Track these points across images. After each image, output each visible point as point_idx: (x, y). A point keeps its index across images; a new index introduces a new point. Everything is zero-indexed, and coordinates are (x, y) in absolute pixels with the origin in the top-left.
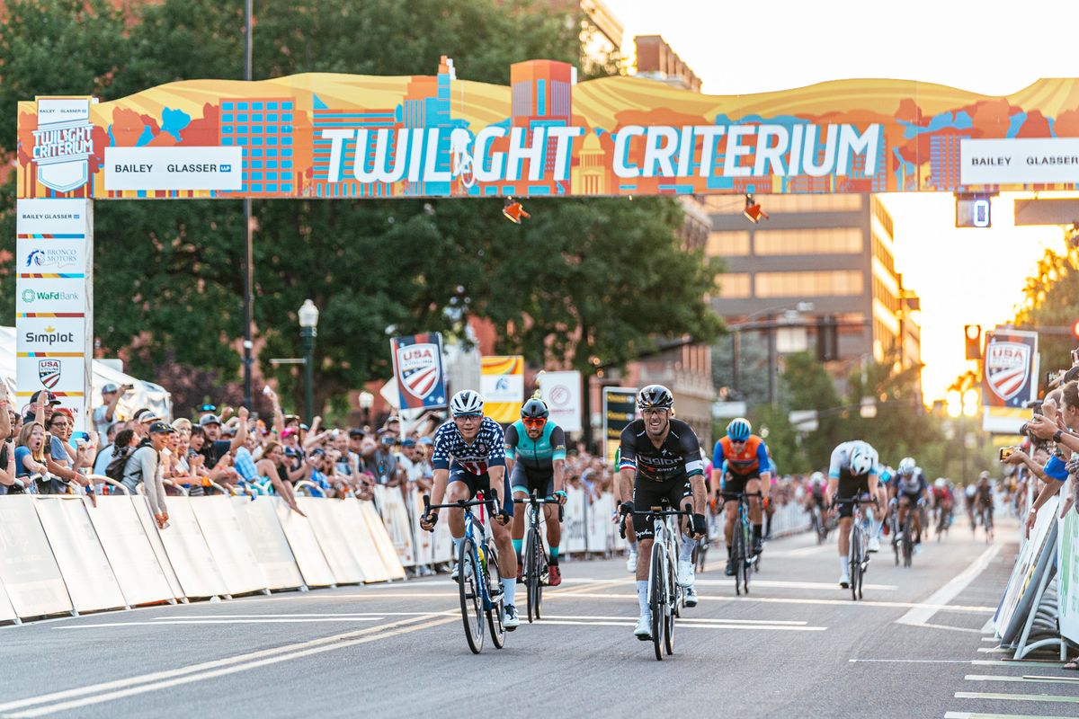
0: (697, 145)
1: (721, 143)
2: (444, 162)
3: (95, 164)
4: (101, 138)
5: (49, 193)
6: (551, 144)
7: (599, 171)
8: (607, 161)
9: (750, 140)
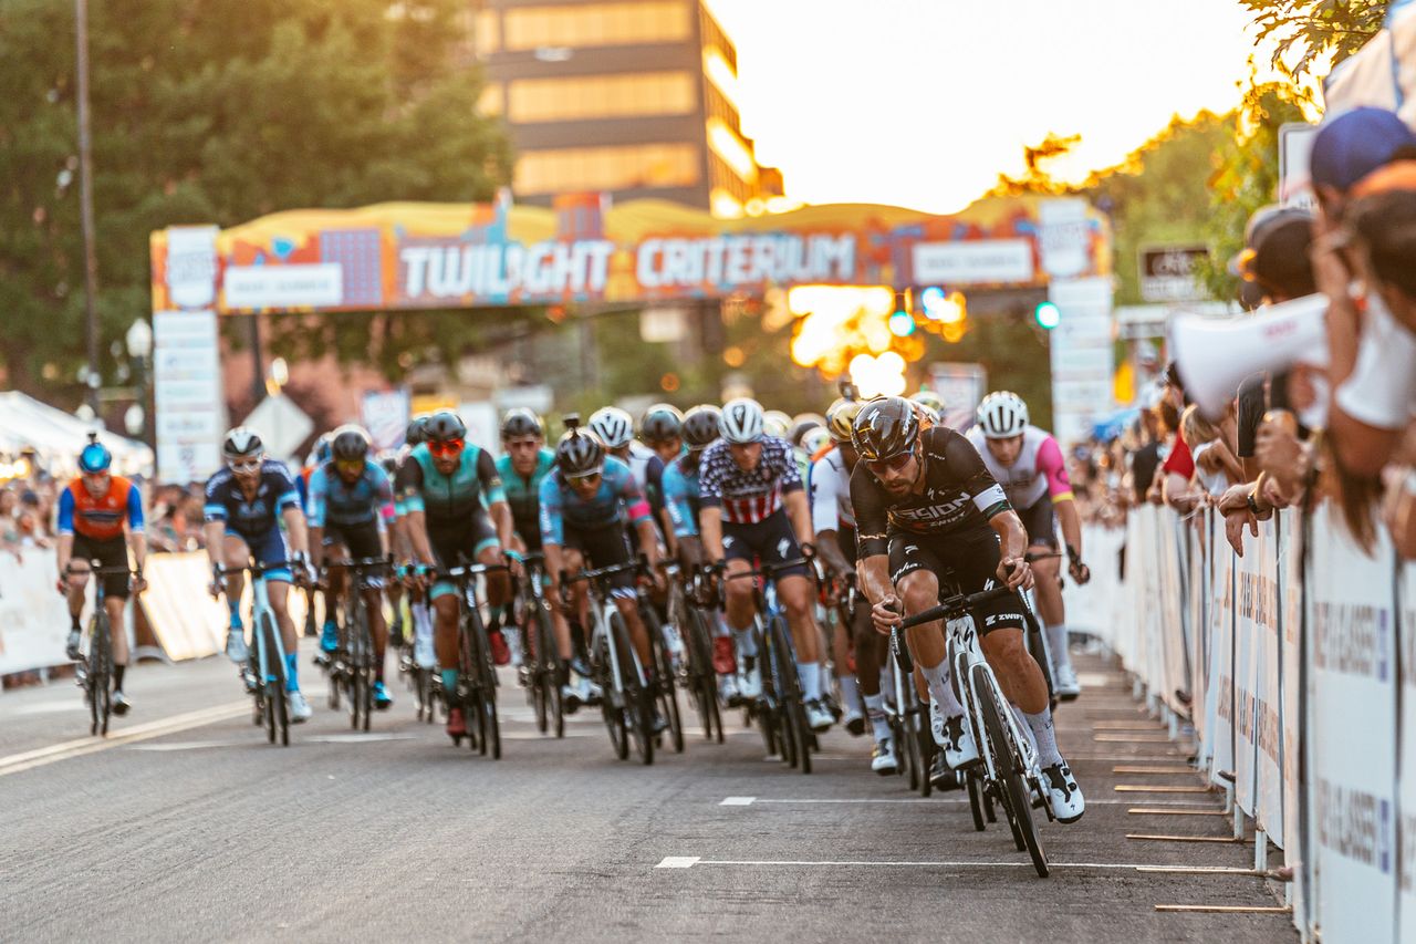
0: (707, 256)
1: (725, 255)
2: (504, 274)
3: (219, 283)
4: (222, 263)
5: (181, 308)
6: (589, 260)
7: (627, 281)
8: (633, 269)
9: (748, 252)
